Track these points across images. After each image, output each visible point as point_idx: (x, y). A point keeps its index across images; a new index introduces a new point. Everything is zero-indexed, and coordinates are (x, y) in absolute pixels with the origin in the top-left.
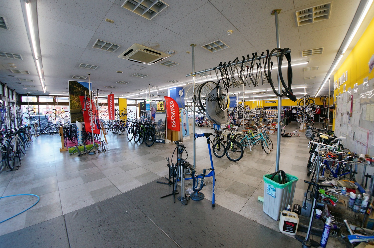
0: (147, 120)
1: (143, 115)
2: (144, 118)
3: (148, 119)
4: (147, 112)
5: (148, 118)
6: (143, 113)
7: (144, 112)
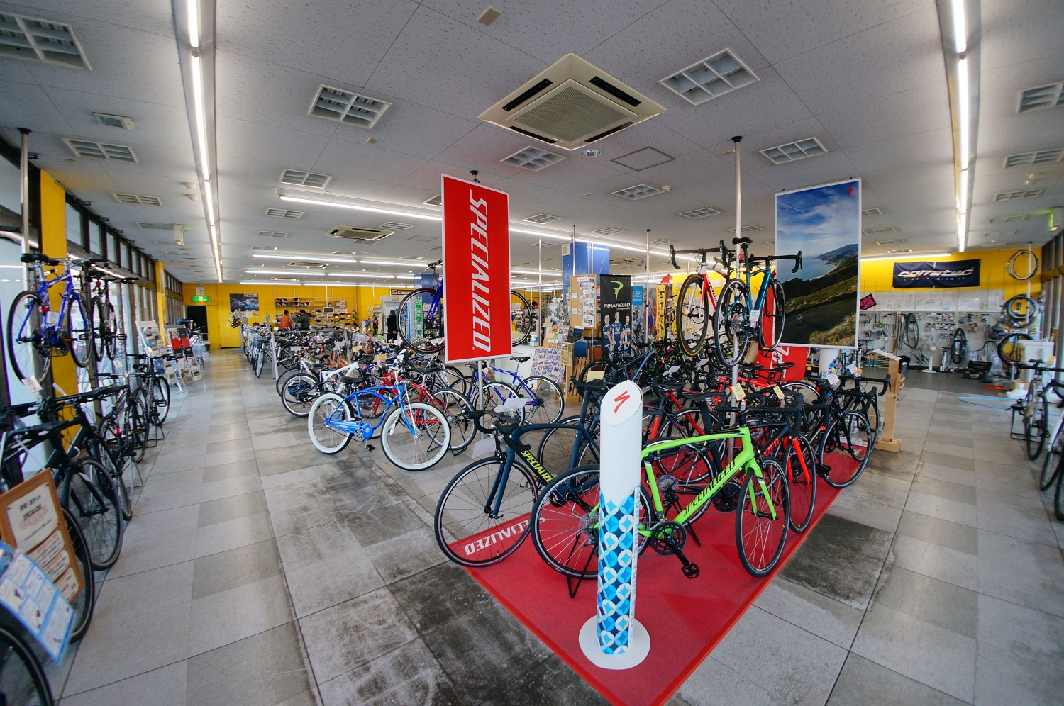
0: (629, 336)
1: (617, 321)
2: (621, 331)
3: (635, 331)
4: (633, 311)
5: (635, 328)
6: (617, 314)
7: (619, 311)
